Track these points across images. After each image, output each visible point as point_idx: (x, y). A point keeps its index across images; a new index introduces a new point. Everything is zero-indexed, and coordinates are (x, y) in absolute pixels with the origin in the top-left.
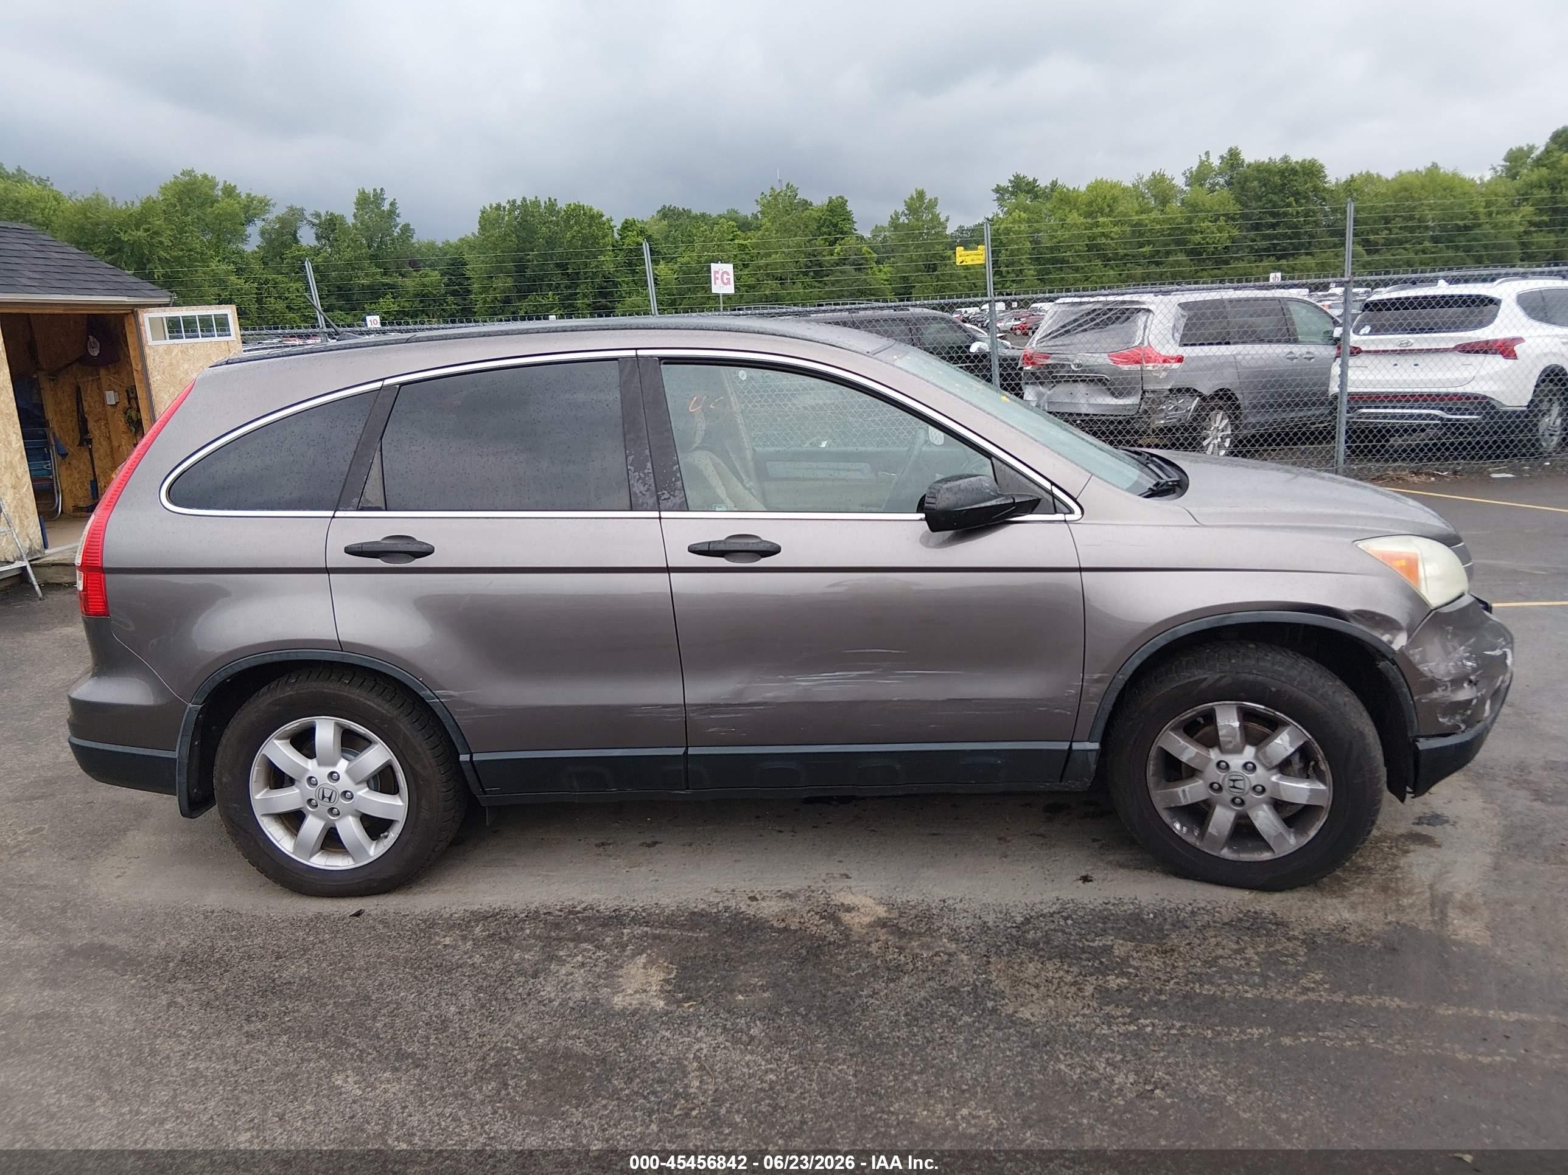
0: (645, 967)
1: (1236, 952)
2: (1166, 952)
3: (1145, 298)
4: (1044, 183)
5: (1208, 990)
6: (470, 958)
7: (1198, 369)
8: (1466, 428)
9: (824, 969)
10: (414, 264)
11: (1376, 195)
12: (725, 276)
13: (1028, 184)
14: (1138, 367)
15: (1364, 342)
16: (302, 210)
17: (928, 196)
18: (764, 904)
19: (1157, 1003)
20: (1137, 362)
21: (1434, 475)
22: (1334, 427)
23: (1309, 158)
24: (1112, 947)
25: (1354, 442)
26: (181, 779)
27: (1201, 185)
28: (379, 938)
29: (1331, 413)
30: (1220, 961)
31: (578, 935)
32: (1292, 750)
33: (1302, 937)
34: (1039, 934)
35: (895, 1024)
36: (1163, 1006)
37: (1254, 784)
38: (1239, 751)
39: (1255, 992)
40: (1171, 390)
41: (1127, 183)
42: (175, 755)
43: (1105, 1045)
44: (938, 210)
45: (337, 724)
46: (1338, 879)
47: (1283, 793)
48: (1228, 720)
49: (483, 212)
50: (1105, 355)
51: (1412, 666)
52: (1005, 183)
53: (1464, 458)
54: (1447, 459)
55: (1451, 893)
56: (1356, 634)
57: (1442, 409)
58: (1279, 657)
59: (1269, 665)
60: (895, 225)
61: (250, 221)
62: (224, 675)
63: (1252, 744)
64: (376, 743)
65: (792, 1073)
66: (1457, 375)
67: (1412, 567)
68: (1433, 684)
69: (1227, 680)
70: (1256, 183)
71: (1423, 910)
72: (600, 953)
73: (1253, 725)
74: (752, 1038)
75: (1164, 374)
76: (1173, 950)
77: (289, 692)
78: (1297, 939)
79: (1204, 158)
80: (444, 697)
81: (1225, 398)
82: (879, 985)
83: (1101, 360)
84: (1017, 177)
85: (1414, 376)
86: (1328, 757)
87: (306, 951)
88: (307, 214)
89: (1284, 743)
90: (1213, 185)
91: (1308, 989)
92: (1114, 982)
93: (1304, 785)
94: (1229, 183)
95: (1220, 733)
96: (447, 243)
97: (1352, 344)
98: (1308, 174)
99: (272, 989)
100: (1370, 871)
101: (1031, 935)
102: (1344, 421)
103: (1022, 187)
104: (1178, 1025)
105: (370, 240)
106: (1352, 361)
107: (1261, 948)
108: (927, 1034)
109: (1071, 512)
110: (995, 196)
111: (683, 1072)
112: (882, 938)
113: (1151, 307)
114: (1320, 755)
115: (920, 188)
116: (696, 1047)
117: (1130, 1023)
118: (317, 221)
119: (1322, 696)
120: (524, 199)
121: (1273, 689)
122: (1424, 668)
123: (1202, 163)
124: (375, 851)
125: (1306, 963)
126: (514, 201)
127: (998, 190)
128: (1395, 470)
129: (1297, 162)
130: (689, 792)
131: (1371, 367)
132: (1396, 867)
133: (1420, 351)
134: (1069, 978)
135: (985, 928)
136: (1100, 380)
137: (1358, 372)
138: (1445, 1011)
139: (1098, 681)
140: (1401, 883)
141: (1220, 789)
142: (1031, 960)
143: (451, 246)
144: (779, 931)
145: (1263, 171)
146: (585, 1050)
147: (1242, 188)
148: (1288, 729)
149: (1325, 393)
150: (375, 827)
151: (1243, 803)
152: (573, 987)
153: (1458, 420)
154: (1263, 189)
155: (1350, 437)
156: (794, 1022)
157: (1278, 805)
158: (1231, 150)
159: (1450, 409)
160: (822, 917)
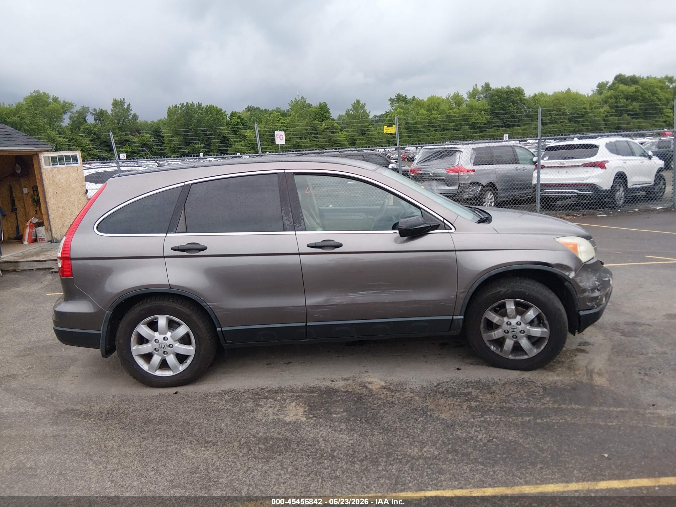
0: (295, 407)
1: (517, 392)
2: (491, 393)
3: (460, 146)
4: (409, 97)
5: (508, 405)
6: (225, 406)
7: (481, 174)
8: (587, 197)
9: (364, 405)
10: (139, 131)
11: (545, 102)
12: (281, 136)
13: (403, 97)
14: (457, 174)
15: (546, 163)
16: (88, 108)
17: (362, 102)
18: (337, 383)
19: (490, 410)
20: (458, 172)
21: (575, 216)
22: (535, 198)
23: (518, 87)
24: (471, 392)
25: (543, 203)
26: (102, 342)
27: (474, 98)
28: (187, 401)
29: (534, 192)
30: (512, 395)
31: (267, 396)
32: (534, 316)
33: (541, 386)
34: (444, 389)
35: (395, 422)
36: (493, 411)
37: (520, 330)
38: (514, 317)
39: (525, 405)
40: (471, 183)
41: (444, 97)
42: (101, 332)
43: (473, 425)
44: (366, 108)
45: (167, 318)
46: (552, 366)
47: (531, 332)
48: (511, 306)
49: (169, 109)
50: (444, 170)
51: (577, 284)
52: (393, 97)
53: (587, 209)
54: (580, 209)
55: (593, 369)
56: (556, 272)
57: (577, 189)
58: (528, 282)
59: (525, 285)
60: (348, 114)
61: (65, 113)
62: (122, 299)
63: (520, 315)
64: (182, 325)
65: (359, 440)
66: (583, 176)
67: (575, 247)
68: (584, 291)
69: (510, 291)
70: (496, 97)
71: (584, 375)
72: (277, 402)
73: (520, 308)
74: (341, 429)
75: (468, 177)
76: (494, 392)
77: (148, 306)
78: (539, 386)
79: (475, 87)
80: (210, 305)
81: (491, 186)
82: (386, 409)
83: (442, 171)
84: (398, 94)
85: (566, 177)
86: (548, 319)
87: (158, 407)
88: (90, 109)
89: (531, 314)
90: (479, 98)
91: (545, 403)
92: (473, 404)
93: (539, 330)
94: (485, 97)
95: (508, 311)
96: (153, 122)
97: (541, 164)
98: (517, 93)
99: (147, 422)
100: (563, 362)
101: (441, 390)
102: (539, 195)
103: (400, 99)
104: (499, 417)
105: (119, 121)
106: (542, 171)
107: (526, 390)
108: (407, 425)
109: (451, 229)
110: (390, 102)
111: (318, 442)
112: (385, 393)
113: (462, 150)
114: (545, 318)
115: (358, 99)
116: (321, 433)
117: (481, 417)
118: (95, 113)
119: (545, 296)
120: (187, 103)
121: (527, 294)
122: (581, 285)
123: (474, 89)
124: (182, 368)
125: (543, 395)
126: (183, 104)
127: (391, 100)
128: (560, 214)
129: (513, 88)
130: (307, 340)
131: (549, 173)
132: (573, 361)
133: (568, 166)
134: (457, 403)
135: (423, 388)
136: (443, 179)
137: (544, 175)
138: (595, 409)
139: (462, 292)
140: (575, 366)
141: (508, 332)
142: (442, 398)
143: (154, 123)
144: (345, 392)
145: (499, 93)
146: (278, 436)
147: (491, 99)
148: (533, 309)
149: (531, 184)
150: (181, 358)
151: (516, 337)
152: (269, 415)
153: (584, 194)
154: (499, 100)
155: (542, 201)
156: (356, 423)
157: (530, 338)
158: (486, 83)
159: (581, 189)
160: (360, 386)
